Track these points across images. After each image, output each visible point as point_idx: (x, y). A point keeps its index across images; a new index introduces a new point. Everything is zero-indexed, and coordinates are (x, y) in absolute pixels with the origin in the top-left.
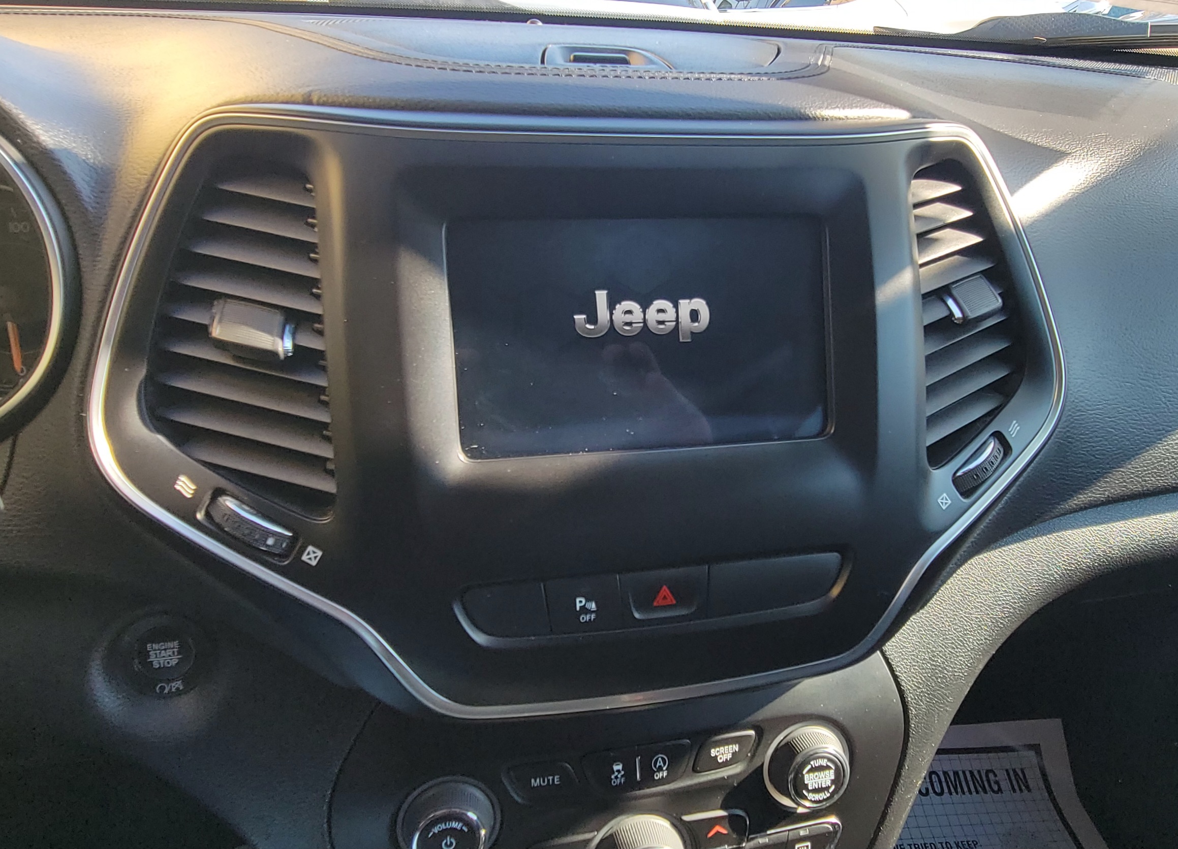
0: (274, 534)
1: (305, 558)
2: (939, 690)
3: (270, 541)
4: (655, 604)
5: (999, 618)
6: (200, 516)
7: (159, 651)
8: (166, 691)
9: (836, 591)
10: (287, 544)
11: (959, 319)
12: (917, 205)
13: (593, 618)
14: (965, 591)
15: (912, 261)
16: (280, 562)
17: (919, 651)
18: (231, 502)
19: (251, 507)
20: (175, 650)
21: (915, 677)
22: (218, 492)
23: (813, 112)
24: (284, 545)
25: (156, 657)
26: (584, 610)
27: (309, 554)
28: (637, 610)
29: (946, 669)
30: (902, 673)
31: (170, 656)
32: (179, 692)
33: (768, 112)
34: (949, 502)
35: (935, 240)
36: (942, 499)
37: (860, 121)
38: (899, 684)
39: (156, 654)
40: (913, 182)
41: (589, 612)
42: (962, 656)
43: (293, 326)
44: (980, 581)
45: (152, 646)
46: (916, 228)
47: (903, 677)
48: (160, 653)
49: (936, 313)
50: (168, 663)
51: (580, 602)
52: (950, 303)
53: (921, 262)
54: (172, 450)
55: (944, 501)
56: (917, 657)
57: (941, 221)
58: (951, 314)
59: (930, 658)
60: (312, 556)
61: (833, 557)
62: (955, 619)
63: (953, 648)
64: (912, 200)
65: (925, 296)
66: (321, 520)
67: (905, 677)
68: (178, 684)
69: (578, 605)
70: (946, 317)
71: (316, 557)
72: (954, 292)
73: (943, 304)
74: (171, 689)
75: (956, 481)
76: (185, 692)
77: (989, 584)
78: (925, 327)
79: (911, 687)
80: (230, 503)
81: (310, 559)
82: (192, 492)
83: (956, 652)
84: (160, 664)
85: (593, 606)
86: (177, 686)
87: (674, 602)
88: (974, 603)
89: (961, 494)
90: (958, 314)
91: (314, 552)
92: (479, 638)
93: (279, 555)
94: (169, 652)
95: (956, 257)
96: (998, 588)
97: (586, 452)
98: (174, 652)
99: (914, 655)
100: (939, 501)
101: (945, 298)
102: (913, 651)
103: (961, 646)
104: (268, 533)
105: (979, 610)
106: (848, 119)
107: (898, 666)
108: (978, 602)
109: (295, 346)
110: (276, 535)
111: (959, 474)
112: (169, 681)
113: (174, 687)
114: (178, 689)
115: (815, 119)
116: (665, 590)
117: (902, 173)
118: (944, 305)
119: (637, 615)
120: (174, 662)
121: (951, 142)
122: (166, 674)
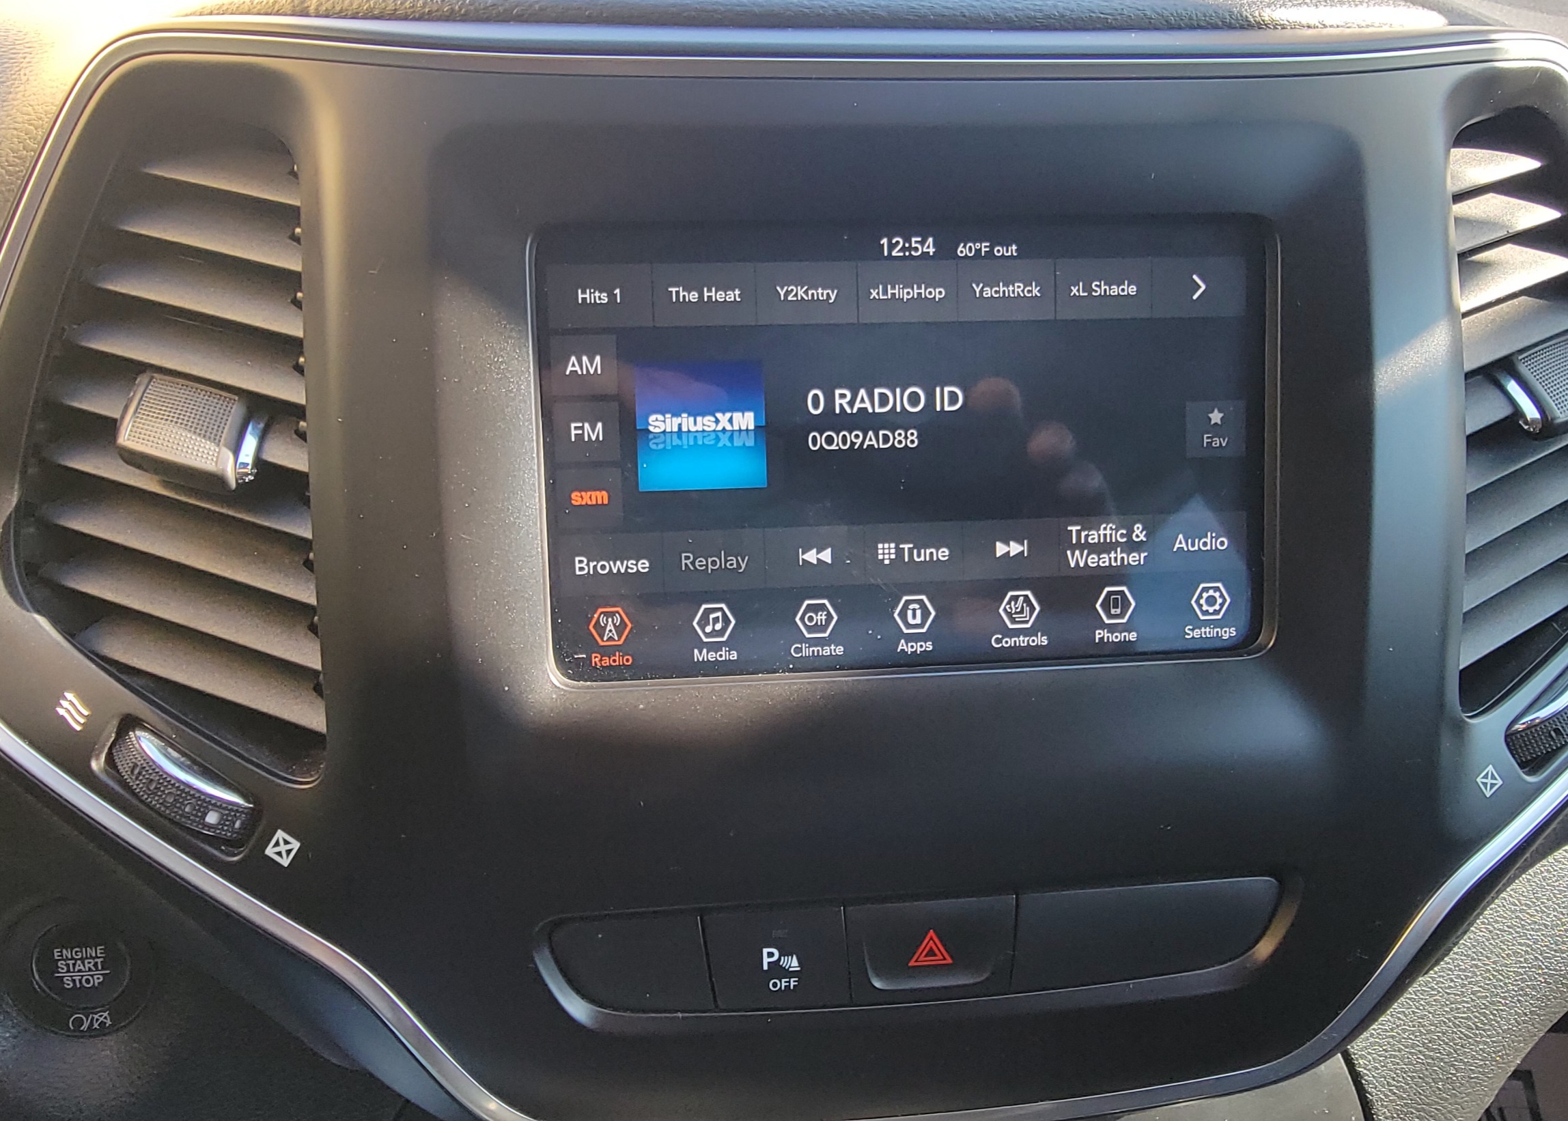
0: (219, 805)
1: (270, 851)
2: (1438, 1103)
3: (212, 818)
4: (912, 963)
5: (1560, 975)
6: (97, 765)
7: (73, 962)
8: (85, 1027)
9: (1265, 949)
10: (242, 824)
11: (1534, 421)
12: (1459, 197)
13: (792, 984)
14: (1497, 922)
15: (1451, 306)
16: (228, 854)
17: (1404, 1031)
18: (151, 742)
19: (184, 754)
20: (99, 961)
21: (1393, 1079)
22: (129, 723)
23: (1257, 14)
24: (237, 825)
25: (68, 971)
26: (777, 970)
27: (277, 844)
28: (878, 975)
29: (1453, 1065)
30: (1369, 1070)
31: (90, 970)
32: (103, 1031)
33: (1166, 13)
34: (1499, 782)
35: (1485, 265)
36: (1486, 777)
37: (1348, 31)
38: (1364, 1089)
39: (68, 965)
40: (1452, 150)
41: (788, 974)
42: (1485, 1043)
43: (262, 426)
44: (1526, 905)
45: (61, 952)
46: (1460, 242)
47: (1368, 1077)
48: (74, 965)
49: (1489, 412)
50: (88, 981)
51: (770, 954)
52: (1513, 387)
53: (1465, 306)
54: (58, 643)
55: (1489, 781)
56: (1399, 1042)
57: (1503, 227)
58: (1518, 413)
59: (1424, 1044)
60: (283, 848)
61: (1260, 885)
62: (1474, 972)
63: (1469, 1028)
64: (1453, 187)
65: (1469, 375)
66: (302, 783)
67: (1374, 1077)
68: (104, 1017)
69: (766, 960)
70: (1507, 418)
71: (289, 852)
72: (1523, 369)
73: (1498, 393)
74: (92, 1024)
75: (1511, 739)
76: (114, 1029)
77: (1543, 912)
78: (1469, 437)
79: (1386, 1096)
80: (147, 744)
81: (279, 854)
82: (82, 721)
83: (1476, 1035)
84: (74, 981)
85: (793, 963)
86: (101, 1019)
87: (949, 961)
88: (1513, 945)
89: (1522, 765)
90: (1530, 411)
91: (286, 842)
92: (577, 1008)
93: (227, 842)
94: (89, 964)
95: (1523, 298)
96: (1560, 919)
97: (791, 671)
98: (96, 965)
99: (1393, 1037)
100: (1479, 780)
101: (1503, 382)
102: (1392, 1030)
103: (1485, 1024)
104: (209, 803)
105: (1522, 959)
106: (1325, 26)
107: (1362, 1057)
108: (1520, 944)
109: (259, 462)
110: (220, 807)
111: (1519, 727)
112: (87, 1011)
113: (97, 1020)
114: (102, 1024)
115: (1260, 26)
116: (931, 940)
117: (1437, 130)
118: (1501, 396)
119: (878, 984)
120: (97, 980)
121: (1535, 70)
122: (84, 998)
